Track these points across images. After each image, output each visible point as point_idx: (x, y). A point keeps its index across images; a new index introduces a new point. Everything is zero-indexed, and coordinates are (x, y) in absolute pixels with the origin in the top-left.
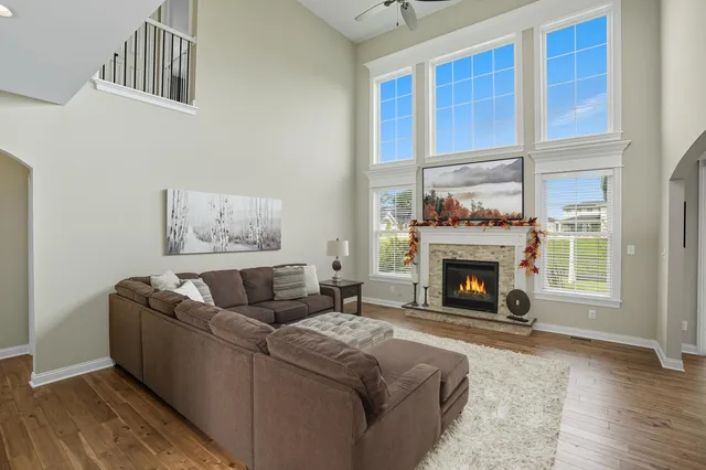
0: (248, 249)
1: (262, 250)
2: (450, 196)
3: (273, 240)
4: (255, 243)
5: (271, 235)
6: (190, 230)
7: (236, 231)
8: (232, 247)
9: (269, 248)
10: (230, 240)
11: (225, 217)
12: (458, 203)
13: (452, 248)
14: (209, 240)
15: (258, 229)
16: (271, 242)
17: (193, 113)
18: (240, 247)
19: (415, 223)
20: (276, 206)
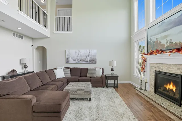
0: (85, 63)
1: (90, 63)
2: (157, 39)
3: (94, 61)
4: (88, 61)
5: (93, 59)
6: (71, 58)
7: (82, 58)
8: (81, 62)
9: (92, 63)
10: (81, 60)
11: (79, 55)
12: (160, 42)
13: (158, 65)
14: (75, 60)
15: (89, 58)
16: (93, 61)
17: (72, 32)
18: (83, 62)
19: (144, 54)
20: (95, 51)
